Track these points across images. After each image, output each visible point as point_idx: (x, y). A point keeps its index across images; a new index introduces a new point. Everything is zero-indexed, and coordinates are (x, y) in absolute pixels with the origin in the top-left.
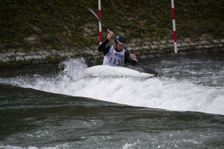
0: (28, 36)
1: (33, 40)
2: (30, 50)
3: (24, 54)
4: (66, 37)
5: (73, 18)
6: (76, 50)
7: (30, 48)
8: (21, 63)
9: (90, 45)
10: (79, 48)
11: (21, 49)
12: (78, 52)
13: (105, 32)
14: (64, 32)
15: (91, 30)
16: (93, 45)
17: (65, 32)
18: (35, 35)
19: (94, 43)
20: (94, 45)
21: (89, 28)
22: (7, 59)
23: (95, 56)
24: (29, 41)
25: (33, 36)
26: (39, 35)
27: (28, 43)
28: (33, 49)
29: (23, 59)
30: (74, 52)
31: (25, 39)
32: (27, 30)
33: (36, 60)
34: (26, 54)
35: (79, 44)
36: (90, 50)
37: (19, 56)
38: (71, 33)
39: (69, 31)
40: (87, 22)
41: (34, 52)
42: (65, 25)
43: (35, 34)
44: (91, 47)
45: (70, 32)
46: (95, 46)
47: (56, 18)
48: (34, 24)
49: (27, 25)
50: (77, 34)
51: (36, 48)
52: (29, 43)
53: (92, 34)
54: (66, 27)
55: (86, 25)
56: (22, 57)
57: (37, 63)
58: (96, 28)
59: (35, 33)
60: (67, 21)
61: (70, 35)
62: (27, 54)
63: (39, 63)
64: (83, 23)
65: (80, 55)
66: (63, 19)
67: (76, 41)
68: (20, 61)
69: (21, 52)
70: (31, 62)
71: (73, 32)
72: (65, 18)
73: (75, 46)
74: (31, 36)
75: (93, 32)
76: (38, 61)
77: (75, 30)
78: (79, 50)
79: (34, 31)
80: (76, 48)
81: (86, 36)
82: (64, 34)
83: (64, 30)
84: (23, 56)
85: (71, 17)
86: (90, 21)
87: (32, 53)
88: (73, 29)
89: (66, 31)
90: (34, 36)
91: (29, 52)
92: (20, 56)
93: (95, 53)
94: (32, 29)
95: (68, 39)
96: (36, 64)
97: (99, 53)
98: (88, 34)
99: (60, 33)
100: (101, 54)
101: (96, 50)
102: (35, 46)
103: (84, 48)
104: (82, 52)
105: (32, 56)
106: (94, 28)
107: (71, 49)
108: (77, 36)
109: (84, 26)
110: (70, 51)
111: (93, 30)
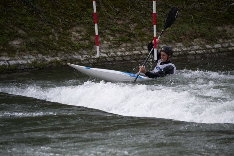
0: (13, 40)
1: (18, 44)
2: (15, 55)
3: (8, 59)
4: (53, 41)
5: (60, 21)
6: (63, 55)
7: (14, 52)
8: (5, 68)
9: (78, 50)
10: (67, 52)
11: (5, 54)
12: (66, 56)
13: (94, 36)
14: (50, 36)
15: (79, 33)
16: (80, 50)
17: (52, 36)
18: (21, 39)
19: (82, 47)
20: (83, 49)
21: (77, 31)
23: (83, 61)
24: (13, 45)
25: (18, 40)
26: (24, 39)
27: (12, 47)
28: (17, 53)
29: (8, 64)
30: (61, 57)
31: (10, 43)
32: (11, 33)
33: (21, 65)
34: (11, 59)
35: (66, 49)
36: (78, 55)
37: (3, 60)
38: (58, 37)
39: (56, 35)
40: (75, 26)
41: (19, 57)
42: (53, 28)
43: (20, 37)
44: (79, 51)
46: (83, 51)
47: (42, 21)
48: (19, 27)
49: (12, 28)
50: (64, 38)
51: (21, 53)
52: (14, 47)
53: (80, 38)
54: (53, 30)
55: (74, 28)
56: (6, 62)
57: (22, 68)
58: (84, 32)
59: (20, 36)
60: (54, 24)
61: (58, 39)
62: (12, 58)
63: (24, 68)
64: (70, 26)
65: (67, 60)
66: (49, 23)
67: (64, 46)
68: (4, 66)
69: (6, 56)
70: (16, 67)
71: (60, 36)
72: (52, 22)
73: (62, 50)
74: (16, 40)
75: (82, 35)
76: (23, 66)
77: (62, 34)
78: (66, 54)
79: (19, 35)
80: (63, 52)
81: (74, 40)
82: (51, 38)
83: (51, 34)
84: (7, 61)
86: (78, 24)
87: (17, 57)
88: (60, 33)
89: (53, 35)
90: (19, 39)
91: (14, 57)
92: (5, 61)
93: (83, 58)
94: (17, 32)
95: (54, 43)
96: (21, 69)
97: (88, 58)
98: (76, 38)
99: (47, 36)
100: (89, 59)
101: (85, 55)
102: (20, 50)
103: (72, 52)
104: (70, 57)
105: (17, 60)
106: (82, 32)
107: (58, 54)
108: (64, 40)
109: (71, 30)
110: (57, 55)
111: (81, 34)
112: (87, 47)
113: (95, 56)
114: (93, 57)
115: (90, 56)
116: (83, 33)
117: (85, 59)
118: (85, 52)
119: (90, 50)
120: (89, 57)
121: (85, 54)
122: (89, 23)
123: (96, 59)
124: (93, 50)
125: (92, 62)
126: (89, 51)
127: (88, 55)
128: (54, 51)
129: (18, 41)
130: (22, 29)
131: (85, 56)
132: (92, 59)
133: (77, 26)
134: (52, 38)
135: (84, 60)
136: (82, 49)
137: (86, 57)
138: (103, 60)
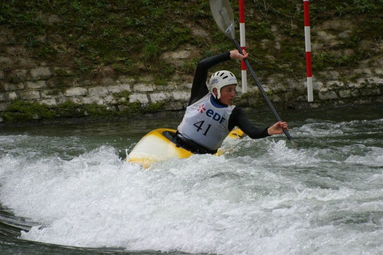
0: (174, 50)
1: (182, 57)
2: (170, 81)
3: (151, 89)
4: (266, 51)
5: (298, 9)
6: (281, 80)
7: (169, 75)
8: (138, 108)
9: (321, 70)
10: (290, 75)
11: (148, 78)
12: (286, 84)
13: (369, 40)
14: (264, 41)
15: (333, 34)
16: (326, 70)
17: (267, 40)
18: (192, 48)
19: (331, 64)
20: (332, 68)
21: (331, 30)
22: (110, 99)
23: (323, 93)
24: (173, 59)
25: (185, 50)
26: (201, 47)
27: (168, 65)
28: (176, 77)
29: (146, 100)
30: (274, 84)
31: (166, 56)
32: (175, 35)
33: (176, 101)
34: (156, 89)
35: (291, 67)
36: (317, 81)
37: (139, 92)
38: (280, 43)
39: (278, 38)
40: (329, 18)
41: (177, 85)
42: (274, 23)
43: (192, 44)
44: (320, 73)
45: (278, 41)
46: (331, 72)
47: (256, 9)
48: (197, 23)
49: (177, 25)
50: (295, 45)
51: (184, 76)
52: (173, 64)
53: (334, 43)
54: (274, 29)
55: (327, 24)
56: (145, 96)
57: (175, 109)
58: (348, 31)
59: (193, 42)
60: (281, 16)
61: (278, 47)
62: (161, 87)
63: (181, 108)
64: (318, 18)
65: (286, 92)
66: (269, 12)
67: (287, 61)
68: (137, 104)
69: (147, 83)
70: (163, 105)
71: (287, 41)
72: (280, 10)
73: (281, 71)
74: (181, 50)
75: (339, 39)
76: (179, 104)
77: (293, 36)
78: (288, 80)
79: (192, 39)
80: (281, 75)
81: (318, 48)
82: (263, 44)
83: (266, 36)
84: (148, 93)
85: (295, 5)
86: (337, 14)
87: (171, 85)
88: (287, 34)
89: (272, 38)
90: (189, 49)
91: (166, 85)
92: (142, 93)
93: (325, 87)
94: (188, 33)
95: (268, 56)
96: (173, 111)
97: (338, 86)
98: (322, 45)
99: (254, 42)
100: (342, 88)
101: (332, 80)
102: (183, 71)
103: (302, 75)
104: (294, 85)
105: (169, 92)
106: (343, 31)
107: (269, 78)
108: (294, 48)
109: (319, 27)
110: (265, 81)
111: (340, 35)
112: (342, 65)
113: (356, 82)
114: (351, 85)
115: (346, 84)
116: (344, 35)
117: (331, 88)
118: (336, 74)
119: (348, 69)
120: (342, 84)
121: (335, 77)
122: (365, 13)
123: (357, 88)
124: (356, 70)
125: (345, 96)
126: (347, 71)
127: (340, 80)
128: (261, 72)
129: (185, 52)
130: (202, 26)
131: (331, 83)
132: (347, 89)
133: (334, 19)
134: (266, 44)
135: (327, 92)
136: (329, 68)
137: (335, 85)
138: (374, 91)
